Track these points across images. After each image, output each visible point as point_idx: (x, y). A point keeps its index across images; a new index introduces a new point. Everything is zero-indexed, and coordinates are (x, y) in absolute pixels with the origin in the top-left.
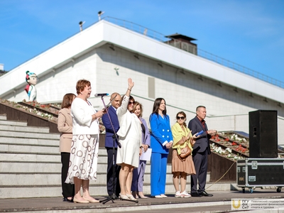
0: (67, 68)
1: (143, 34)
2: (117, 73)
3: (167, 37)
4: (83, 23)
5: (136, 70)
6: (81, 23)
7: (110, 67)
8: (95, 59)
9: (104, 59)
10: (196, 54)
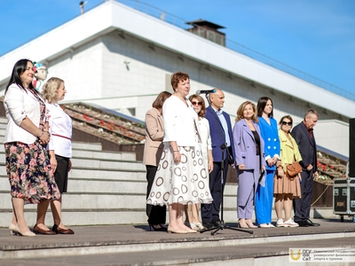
0: (64, 59)
1: (159, 18)
2: (128, 68)
3: (189, 23)
4: (85, 3)
5: (150, 64)
6: (82, 3)
7: (120, 59)
8: (100, 48)
9: (112, 49)
10: (224, 45)
